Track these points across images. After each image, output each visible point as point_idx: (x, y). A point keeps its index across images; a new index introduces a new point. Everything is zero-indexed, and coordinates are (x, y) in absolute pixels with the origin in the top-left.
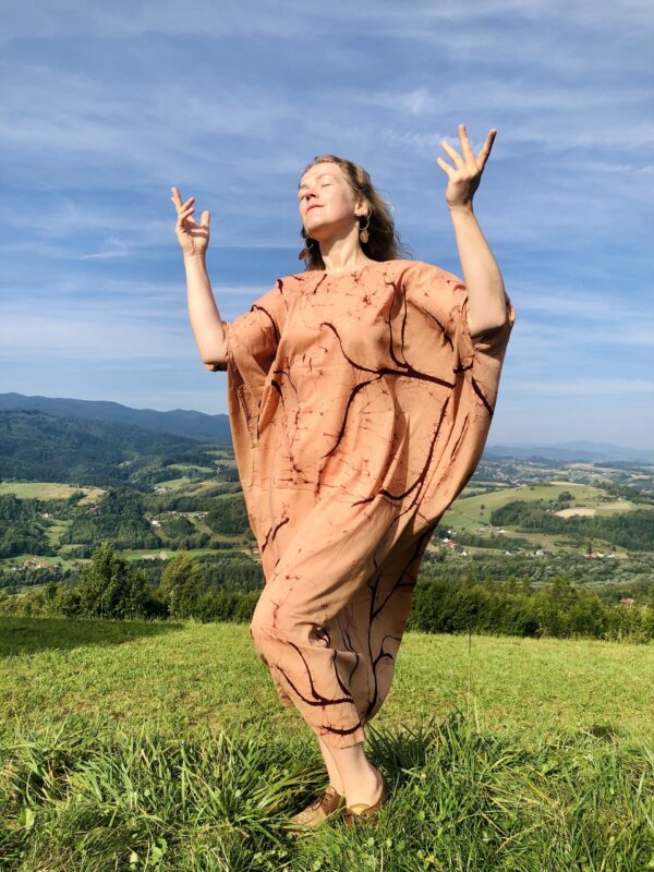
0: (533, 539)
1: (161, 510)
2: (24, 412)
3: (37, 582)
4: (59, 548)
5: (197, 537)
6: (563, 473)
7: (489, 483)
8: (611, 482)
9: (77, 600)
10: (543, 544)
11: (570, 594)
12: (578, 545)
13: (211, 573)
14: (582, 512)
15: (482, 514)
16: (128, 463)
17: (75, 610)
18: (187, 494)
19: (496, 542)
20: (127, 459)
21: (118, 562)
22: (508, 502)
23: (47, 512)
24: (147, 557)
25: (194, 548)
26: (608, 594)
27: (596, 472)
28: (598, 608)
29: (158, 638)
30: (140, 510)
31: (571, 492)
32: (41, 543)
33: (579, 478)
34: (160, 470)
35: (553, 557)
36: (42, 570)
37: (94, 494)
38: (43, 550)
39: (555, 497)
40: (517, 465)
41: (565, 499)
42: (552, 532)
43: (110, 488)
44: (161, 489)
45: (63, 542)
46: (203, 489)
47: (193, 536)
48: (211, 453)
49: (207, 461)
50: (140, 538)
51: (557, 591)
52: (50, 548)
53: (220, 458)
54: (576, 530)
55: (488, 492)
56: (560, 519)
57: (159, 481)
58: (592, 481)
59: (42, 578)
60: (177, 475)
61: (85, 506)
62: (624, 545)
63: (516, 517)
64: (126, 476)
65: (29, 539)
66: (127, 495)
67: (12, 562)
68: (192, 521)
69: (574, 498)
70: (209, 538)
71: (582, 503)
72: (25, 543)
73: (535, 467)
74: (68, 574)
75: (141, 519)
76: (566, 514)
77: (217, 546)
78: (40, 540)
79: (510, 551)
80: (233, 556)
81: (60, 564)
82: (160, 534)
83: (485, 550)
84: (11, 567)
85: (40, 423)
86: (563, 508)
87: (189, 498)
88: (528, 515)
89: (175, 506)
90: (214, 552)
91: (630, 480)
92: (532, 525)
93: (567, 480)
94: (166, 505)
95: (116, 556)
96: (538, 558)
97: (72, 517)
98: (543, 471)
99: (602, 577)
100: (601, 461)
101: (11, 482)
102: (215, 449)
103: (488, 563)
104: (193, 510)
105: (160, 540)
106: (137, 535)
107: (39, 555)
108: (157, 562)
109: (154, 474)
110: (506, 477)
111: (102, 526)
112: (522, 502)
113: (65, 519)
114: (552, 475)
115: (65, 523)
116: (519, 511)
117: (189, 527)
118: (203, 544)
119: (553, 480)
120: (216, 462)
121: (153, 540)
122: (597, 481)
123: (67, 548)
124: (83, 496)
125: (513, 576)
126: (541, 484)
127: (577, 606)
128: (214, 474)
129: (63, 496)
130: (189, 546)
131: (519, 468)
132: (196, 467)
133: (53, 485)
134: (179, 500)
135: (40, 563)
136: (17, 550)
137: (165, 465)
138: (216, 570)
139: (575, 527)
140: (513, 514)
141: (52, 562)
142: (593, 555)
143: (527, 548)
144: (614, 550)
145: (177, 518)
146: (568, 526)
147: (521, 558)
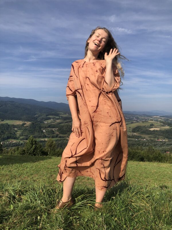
0: (143, 136)
1: (46, 128)
2: (10, 102)
3: (14, 146)
4: (19, 137)
5: (55, 135)
6: (151, 119)
7: (131, 121)
8: (164, 121)
9: (24, 151)
10: (146, 137)
11: (153, 151)
12: (155, 138)
13: (59, 144)
14: (156, 129)
15: (130, 129)
16: (37, 115)
17: (23, 154)
18: (52, 124)
19: (133, 137)
20: (37, 114)
21: (34, 141)
22: (137, 126)
23: (16, 128)
24: (42, 140)
25: (54, 137)
26: (163, 151)
27: (160, 118)
28: (160, 154)
29: (45, 161)
30: (40, 128)
32: (15, 136)
33: (156, 120)
34: (45, 117)
35: (148, 141)
36: (15, 143)
37: (28, 123)
38: (15, 138)
39: (149, 125)
42: (148, 134)
43: (32, 122)
44: (46, 122)
45: (20, 136)
46: (57, 122)
47: (54, 134)
48: (59, 113)
49: (58, 115)
50: (40, 135)
51: (149, 149)
52: (17, 137)
53: (61, 114)
54: (155, 134)
55: (131, 123)
56: (150, 131)
57: (45, 120)
58: (159, 121)
59: (15, 145)
60: (50, 119)
61: (26, 126)
62: (167, 138)
63: (139, 130)
64: (37, 119)
65: (12, 135)
66: (37, 123)
67: (7, 141)
68: (54, 130)
69: (154, 125)
70: (58, 135)
71: (156, 126)
72: (10, 136)
73: (144, 117)
74: (22, 144)
75: (40, 130)
76: (152, 129)
77: (60, 137)
78: (14, 135)
79: (137, 139)
80: (64, 140)
81: (19, 142)
82: (45, 134)
83: (130, 139)
84: (7, 142)
85: (14, 105)
86: (151, 128)
87: (53, 124)
88: (142, 130)
89: (49, 127)
90: (59, 139)
91: (169, 120)
92: (143, 132)
93: (152, 121)
94: (47, 126)
95: (34, 140)
96: (144, 141)
97: (22, 129)
98: (146, 118)
99: (161, 146)
100: (161, 116)
101: (7, 120)
102: (60, 112)
103: (131, 142)
104: (54, 128)
105: (45, 135)
106: (39, 134)
107: (14, 139)
108: (45, 141)
109: (44, 118)
110: (136, 120)
111: (30, 132)
112: (140, 126)
114: (148, 119)
115: (21, 131)
116: (140, 128)
117: (53, 132)
118: (57, 137)
119: (148, 121)
120: (60, 115)
121: (44, 135)
122: (160, 121)
123: (21, 137)
124: (25, 124)
125: (138, 146)
126: (145, 121)
127: (154, 154)
128: (60, 118)
129: (20, 124)
130: (53, 137)
131: (140, 117)
132: (55, 116)
133: (17, 121)
134: (50, 125)
135: (14, 141)
136: (8, 138)
137: (47, 116)
138: (60, 143)
139: (154, 133)
140: (138, 129)
141: (18, 141)
142: (159, 140)
143: (141, 138)
144: (165, 139)
145: (50, 130)
146: (152, 133)
147: (140, 141)
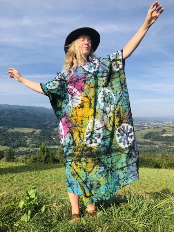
0: (155, 142)
1: (56, 135)
2: (20, 110)
3: (24, 154)
4: (29, 145)
6: (163, 124)
7: (143, 127)
9: (36, 159)
10: (158, 144)
11: (166, 157)
12: (168, 144)
14: (168, 135)
15: (141, 136)
16: (47, 123)
17: (35, 161)
19: (145, 143)
21: (46, 149)
22: (148, 132)
23: (26, 136)
24: (52, 147)
27: (172, 124)
30: (50, 135)
31: (166, 129)
32: (25, 144)
33: (168, 125)
34: (55, 124)
35: (161, 147)
36: (25, 151)
38: (25, 146)
39: (161, 131)
40: (150, 122)
41: (164, 131)
42: (160, 140)
43: (42, 129)
44: (55, 130)
51: (162, 156)
52: (27, 145)
55: (143, 130)
56: (163, 137)
57: (55, 127)
58: (171, 126)
61: (36, 134)
63: (151, 136)
64: (46, 126)
65: (22, 143)
66: (47, 131)
67: (17, 149)
69: (166, 131)
71: (169, 132)
72: (20, 144)
73: (155, 123)
74: (32, 152)
75: (50, 137)
76: (164, 135)
78: (24, 143)
79: (149, 146)
81: (29, 149)
82: (55, 141)
83: (142, 145)
85: (24, 113)
88: (154, 136)
92: (155, 138)
93: (164, 126)
95: (46, 147)
96: (157, 147)
97: (33, 137)
98: (158, 124)
101: (17, 128)
103: (143, 149)
105: (55, 143)
106: (49, 142)
108: (55, 149)
110: (147, 126)
111: (40, 139)
112: (152, 132)
113: (31, 138)
114: (160, 125)
119: (160, 126)
122: (173, 126)
123: (31, 145)
124: (35, 132)
125: (150, 152)
126: (157, 127)
129: (30, 132)
133: (27, 129)
135: (25, 149)
136: (18, 146)
139: (167, 139)
142: (172, 147)
143: (153, 145)
146: (165, 139)
147: (152, 147)
